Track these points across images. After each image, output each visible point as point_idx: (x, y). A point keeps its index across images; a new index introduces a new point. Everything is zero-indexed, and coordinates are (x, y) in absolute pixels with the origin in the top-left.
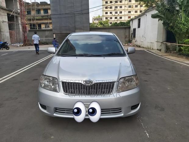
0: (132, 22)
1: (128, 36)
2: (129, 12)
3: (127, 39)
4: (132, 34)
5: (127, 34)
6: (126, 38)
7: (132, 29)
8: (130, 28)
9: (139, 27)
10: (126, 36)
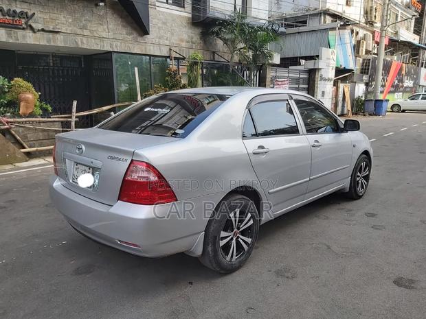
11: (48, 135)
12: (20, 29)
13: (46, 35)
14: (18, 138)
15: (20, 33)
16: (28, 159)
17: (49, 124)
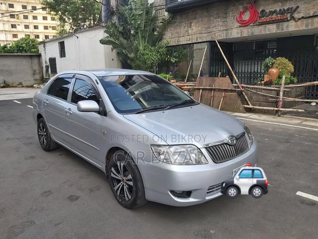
0: (44, 46)
1: (38, 72)
2: (13, 26)
3: (38, 77)
4: (47, 67)
5: (36, 67)
6: (34, 74)
7: (45, 58)
8: (39, 56)
9: (63, 54)
10: (35, 71)
11: (266, 99)
12: (285, 21)
13: (305, 21)
14: (246, 98)
15: (285, 24)
16: (245, 111)
17: (268, 91)
